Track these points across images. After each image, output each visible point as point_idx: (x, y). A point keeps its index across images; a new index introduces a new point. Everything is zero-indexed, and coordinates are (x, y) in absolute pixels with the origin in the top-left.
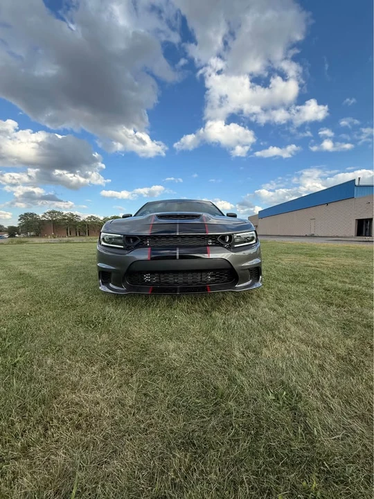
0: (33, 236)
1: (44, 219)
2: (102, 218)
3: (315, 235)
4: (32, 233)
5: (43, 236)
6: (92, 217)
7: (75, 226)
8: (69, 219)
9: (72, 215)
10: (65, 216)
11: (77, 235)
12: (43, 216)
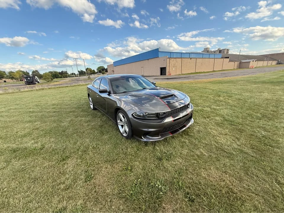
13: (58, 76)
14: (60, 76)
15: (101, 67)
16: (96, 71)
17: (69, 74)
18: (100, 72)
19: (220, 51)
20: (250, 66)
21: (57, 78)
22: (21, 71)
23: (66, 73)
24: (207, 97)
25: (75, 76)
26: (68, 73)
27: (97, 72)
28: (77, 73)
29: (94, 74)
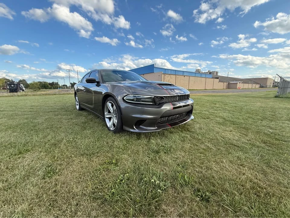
13: (48, 86)
14: (50, 86)
17: (60, 85)
19: (210, 73)
20: (237, 87)
21: (46, 88)
22: (6, 79)
23: (57, 84)
24: (203, 104)
25: (66, 88)
28: (69, 85)
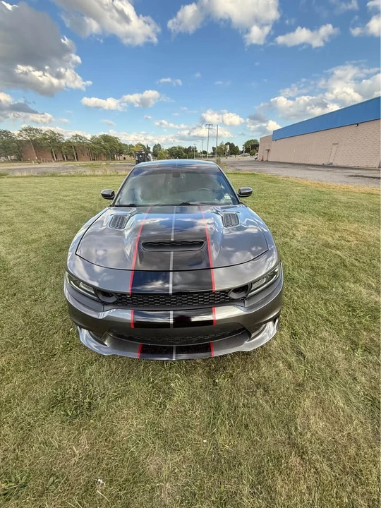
0: (14, 161)
1: (21, 138)
2: (89, 137)
3: (334, 164)
4: (13, 157)
5: (25, 161)
6: (77, 136)
7: (60, 147)
8: (50, 138)
9: (53, 133)
10: (45, 134)
11: (64, 159)
12: (20, 135)
13: (182, 155)
14: (184, 154)
15: (252, 140)
16: (241, 149)
17: (199, 152)
18: (247, 151)
21: (179, 158)
22: (141, 145)
23: (194, 150)
26: (196, 151)
27: (242, 152)
28: (210, 151)
29: (235, 154)
